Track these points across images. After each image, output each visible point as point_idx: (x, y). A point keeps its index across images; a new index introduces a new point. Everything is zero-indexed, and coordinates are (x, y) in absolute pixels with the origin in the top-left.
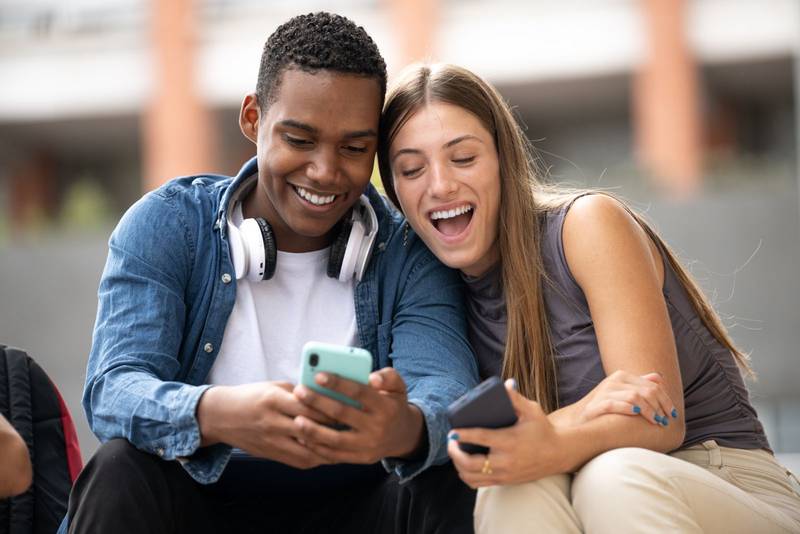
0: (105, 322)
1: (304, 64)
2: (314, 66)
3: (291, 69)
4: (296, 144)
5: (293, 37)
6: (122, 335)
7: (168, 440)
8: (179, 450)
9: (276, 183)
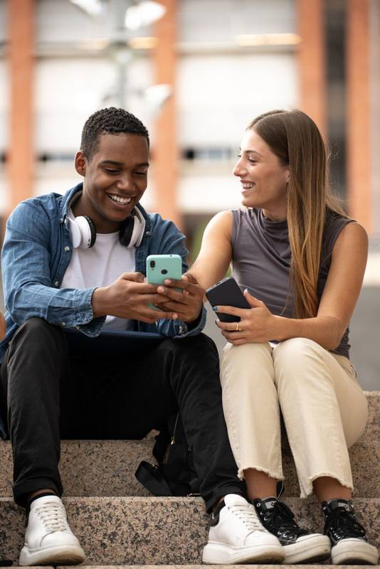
0: (11, 264)
1: (111, 131)
2: (117, 131)
3: (105, 134)
4: (110, 173)
5: (101, 119)
6: (23, 269)
7: (72, 317)
8: (79, 321)
9: (100, 194)
